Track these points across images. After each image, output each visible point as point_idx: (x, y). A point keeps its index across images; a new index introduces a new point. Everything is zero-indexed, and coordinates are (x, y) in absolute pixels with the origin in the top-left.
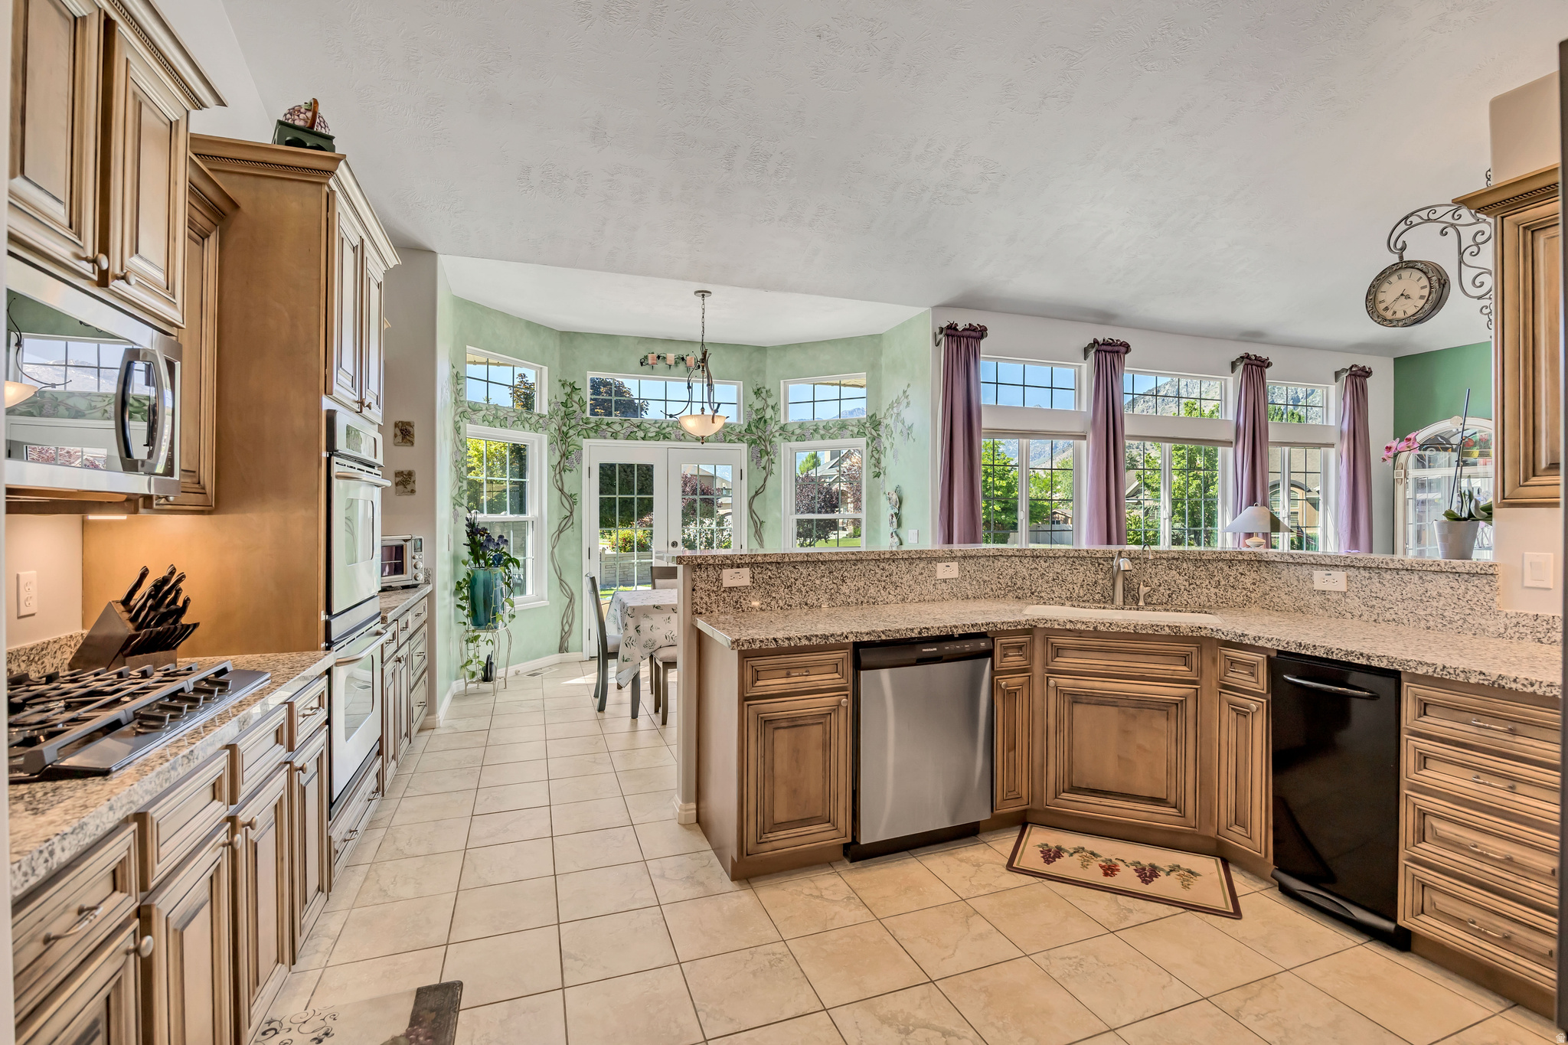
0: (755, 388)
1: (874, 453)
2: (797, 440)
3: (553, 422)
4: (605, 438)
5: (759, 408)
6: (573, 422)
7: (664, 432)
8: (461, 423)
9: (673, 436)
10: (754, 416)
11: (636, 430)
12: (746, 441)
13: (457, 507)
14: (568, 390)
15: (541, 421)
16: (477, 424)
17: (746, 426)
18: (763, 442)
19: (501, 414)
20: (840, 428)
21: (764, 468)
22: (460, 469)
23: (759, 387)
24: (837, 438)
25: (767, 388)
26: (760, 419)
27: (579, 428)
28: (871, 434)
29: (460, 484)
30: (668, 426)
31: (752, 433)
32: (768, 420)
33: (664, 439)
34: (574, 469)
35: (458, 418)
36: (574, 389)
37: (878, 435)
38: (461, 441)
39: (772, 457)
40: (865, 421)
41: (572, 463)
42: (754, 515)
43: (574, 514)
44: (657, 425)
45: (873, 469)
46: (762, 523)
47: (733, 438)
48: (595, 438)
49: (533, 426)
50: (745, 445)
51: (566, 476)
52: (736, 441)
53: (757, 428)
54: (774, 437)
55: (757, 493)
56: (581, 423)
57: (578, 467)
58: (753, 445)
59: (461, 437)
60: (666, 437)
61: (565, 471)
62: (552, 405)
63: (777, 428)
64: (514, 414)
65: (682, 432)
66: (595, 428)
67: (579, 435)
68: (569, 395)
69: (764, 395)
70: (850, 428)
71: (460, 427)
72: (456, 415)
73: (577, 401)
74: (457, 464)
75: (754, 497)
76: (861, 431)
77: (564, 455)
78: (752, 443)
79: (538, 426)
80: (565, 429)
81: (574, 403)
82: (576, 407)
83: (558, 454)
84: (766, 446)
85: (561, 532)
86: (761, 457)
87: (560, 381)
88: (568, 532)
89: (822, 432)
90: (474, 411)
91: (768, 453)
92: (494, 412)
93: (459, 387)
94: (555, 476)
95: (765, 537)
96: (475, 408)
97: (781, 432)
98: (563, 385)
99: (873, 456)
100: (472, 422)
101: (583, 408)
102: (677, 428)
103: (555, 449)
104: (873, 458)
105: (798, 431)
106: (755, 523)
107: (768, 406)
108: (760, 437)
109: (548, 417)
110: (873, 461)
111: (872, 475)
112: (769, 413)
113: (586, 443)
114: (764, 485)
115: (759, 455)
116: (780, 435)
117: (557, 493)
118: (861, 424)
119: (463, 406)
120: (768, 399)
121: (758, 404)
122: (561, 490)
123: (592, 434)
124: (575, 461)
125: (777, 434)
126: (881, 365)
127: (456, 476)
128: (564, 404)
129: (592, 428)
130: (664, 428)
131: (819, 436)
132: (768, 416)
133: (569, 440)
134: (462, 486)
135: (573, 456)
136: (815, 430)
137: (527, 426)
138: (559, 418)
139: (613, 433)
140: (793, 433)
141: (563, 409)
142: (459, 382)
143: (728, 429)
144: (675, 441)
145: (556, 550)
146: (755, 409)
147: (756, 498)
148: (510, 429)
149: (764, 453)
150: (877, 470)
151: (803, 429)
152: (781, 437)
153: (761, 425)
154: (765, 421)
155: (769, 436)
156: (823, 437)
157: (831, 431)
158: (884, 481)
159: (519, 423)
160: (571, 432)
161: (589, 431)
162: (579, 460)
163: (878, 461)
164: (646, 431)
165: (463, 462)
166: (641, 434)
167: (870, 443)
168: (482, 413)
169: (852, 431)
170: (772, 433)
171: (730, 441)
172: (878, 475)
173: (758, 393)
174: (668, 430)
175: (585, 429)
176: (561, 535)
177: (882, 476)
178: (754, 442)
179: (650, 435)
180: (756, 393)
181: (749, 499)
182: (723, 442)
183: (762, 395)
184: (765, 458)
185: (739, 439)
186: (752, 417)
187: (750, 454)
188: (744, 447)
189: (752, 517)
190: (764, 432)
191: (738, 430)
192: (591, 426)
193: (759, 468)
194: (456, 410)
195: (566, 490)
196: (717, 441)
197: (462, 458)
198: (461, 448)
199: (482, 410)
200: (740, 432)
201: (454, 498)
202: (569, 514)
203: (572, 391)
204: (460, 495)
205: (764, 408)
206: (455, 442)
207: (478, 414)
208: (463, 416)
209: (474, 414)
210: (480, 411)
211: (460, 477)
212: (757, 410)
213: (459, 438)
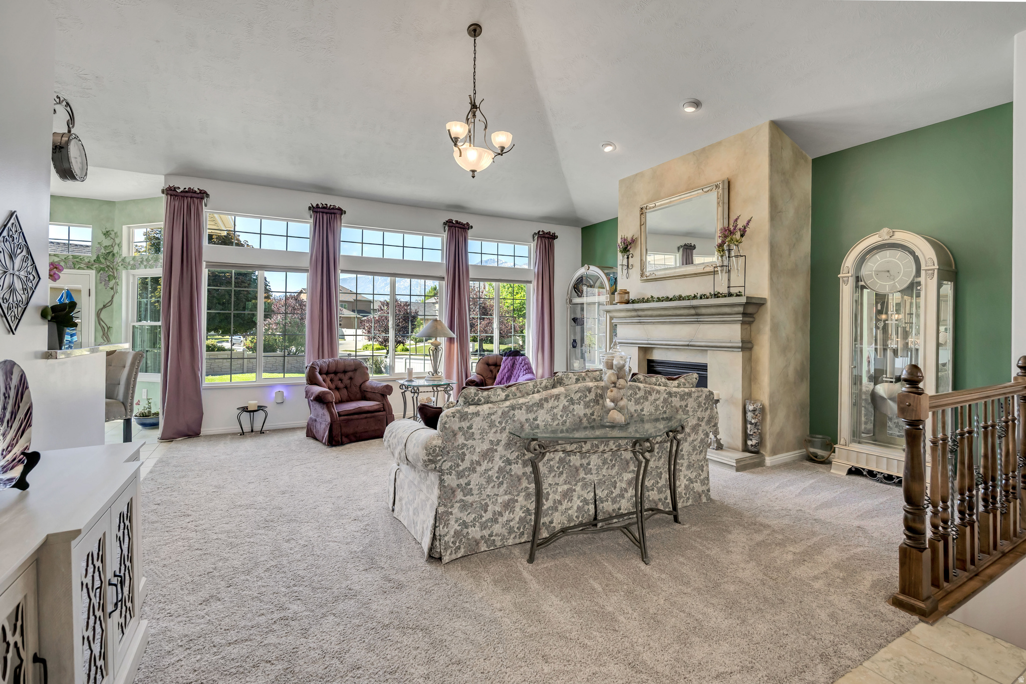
0: (104, 231)
2: (131, 269)
5: (108, 245)
10: (103, 251)
12: (94, 269)
17: (95, 258)
18: (111, 270)
21: (112, 288)
23: (108, 230)
24: (153, 267)
25: (115, 231)
26: (109, 253)
31: (100, 262)
32: (116, 254)
39: (117, 280)
42: (101, 322)
46: (109, 328)
47: (82, 265)
52: (85, 268)
53: (106, 259)
54: (118, 266)
55: (104, 307)
58: (102, 272)
63: (120, 260)
69: (112, 236)
75: (101, 309)
78: (99, 271)
84: (113, 273)
86: (109, 280)
89: (145, 263)
91: (115, 278)
95: (112, 338)
97: (123, 263)
105: (132, 262)
106: (103, 328)
107: (116, 244)
108: (108, 266)
112: (116, 250)
114: (111, 301)
115: (107, 279)
116: (122, 265)
120: (116, 239)
121: (107, 242)
125: (120, 264)
131: (144, 266)
132: (115, 251)
136: (141, 262)
140: (129, 263)
143: (77, 260)
146: (104, 246)
147: (104, 310)
149: (111, 278)
151: (135, 261)
153: (110, 257)
154: (113, 255)
155: (115, 265)
170: (117, 263)
171: (79, 268)
173: (107, 234)
178: (102, 269)
180: (104, 234)
181: (97, 310)
182: (73, 269)
183: (111, 236)
184: (114, 281)
185: (88, 267)
186: (101, 251)
187: (98, 278)
188: (93, 273)
189: (99, 324)
190: (113, 263)
191: (87, 261)
193: (108, 288)
196: (67, 267)
200: (89, 262)
205: (113, 245)
212: (106, 246)
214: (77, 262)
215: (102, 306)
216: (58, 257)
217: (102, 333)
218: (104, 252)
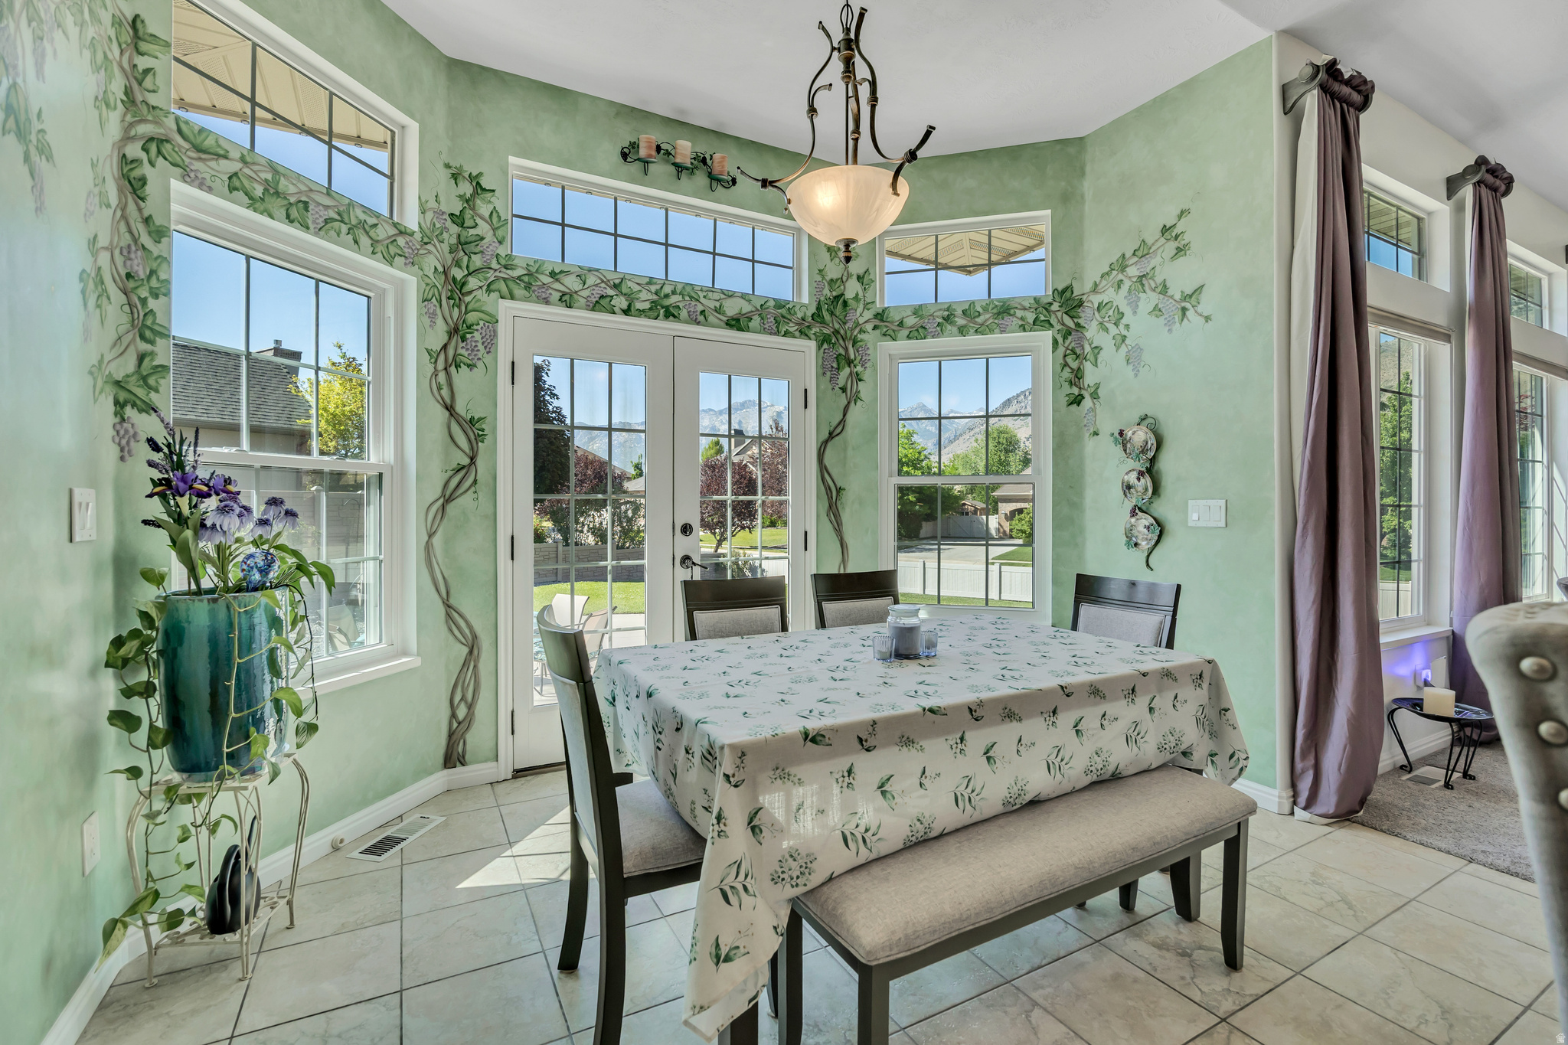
1: (1069, 360)
2: (909, 337)
3: (430, 252)
4: (547, 302)
5: (834, 278)
6: (477, 261)
7: (667, 302)
8: (148, 171)
9: (684, 314)
10: (826, 291)
11: (611, 292)
12: (813, 337)
13: (129, 412)
14: (467, 189)
15: (401, 241)
16: (210, 190)
17: (813, 309)
18: (841, 341)
19: (288, 187)
20: (999, 314)
21: (843, 389)
22: (144, 301)
24: (991, 331)
26: (837, 298)
27: (491, 276)
28: (1063, 324)
29: (144, 347)
30: (674, 292)
31: (823, 322)
32: (850, 302)
33: (666, 317)
34: (480, 364)
35: (136, 151)
36: (479, 189)
37: (1078, 325)
38: (147, 220)
39: (859, 369)
40: (1050, 299)
41: (474, 349)
42: (826, 475)
43: (479, 461)
44: (653, 288)
45: (1067, 389)
46: (839, 490)
47: (793, 327)
48: (526, 299)
49: (380, 248)
50: (812, 345)
51: (462, 378)
52: (797, 334)
53: (832, 314)
54: (862, 331)
55: (831, 436)
56: (494, 265)
57: (488, 359)
58: (825, 346)
59: (149, 209)
60: (670, 314)
61: (457, 366)
62: (429, 215)
63: (868, 315)
64: (327, 201)
65: (700, 308)
66: (526, 279)
67: (489, 290)
68: (468, 201)
70: (1019, 313)
71: (143, 181)
72: (128, 138)
73: (487, 215)
74: (131, 284)
75: (826, 442)
76: (1042, 318)
77: (456, 330)
78: (823, 341)
79: (393, 250)
80: (458, 274)
81: (479, 221)
82: (483, 228)
83: (441, 327)
84: (846, 350)
85: (447, 502)
86: (838, 369)
87: (447, 166)
88: (465, 501)
89: (961, 321)
90: (198, 149)
91: (849, 362)
92: (269, 176)
93: (143, 63)
94: (435, 374)
95: (846, 517)
96: (200, 143)
97: (877, 323)
98: (454, 177)
99: (1066, 365)
100: (187, 176)
101: (500, 233)
102: (691, 297)
103: (434, 314)
104: (1067, 370)
105: (911, 321)
106: (828, 489)
107: (849, 276)
108: (837, 332)
109: (418, 236)
110: (1067, 374)
111: (1064, 400)
112: (852, 289)
113: (506, 310)
114: (843, 422)
115: (835, 365)
116: (875, 328)
117: (441, 414)
118: (1041, 307)
119: (155, 123)
121: (834, 270)
122: (450, 408)
123: (519, 292)
124: (480, 347)
125: (869, 327)
126: (1083, 196)
127: (125, 319)
128: (458, 219)
129: (519, 278)
130: (667, 296)
131: (955, 330)
132: (849, 295)
133: (467, 299)
134: (152, 354)
135: (477, 336)
136: (947, 319)
137: (365, 241)
138: (446, 248)
139: (563, 294)
140: (901, 324)
141: (455, 229)
142: (144, 46)
143: (783, 311)
144: (686, 322)
145: (437, 540)
146: (828, 278)
147: (830, 444)
148: (318, 231)
149: (844, 362)
150: (1076, 391)
151: (921, 317)
152: (878, 332)
153: (839, 310)
154: (845, 303)
155: (852, 330)
156: (962, 331)
157: (980, 320)
158: (1093, 410)
159: (344, 228)
160: (473, 282)
161: (511, 284)
162: (490, 344)
163: (1078, 374)
164: (631, 298)
165: (154, 283)
166: (621, 302)
167: (1060, 340)
168: (227, 166)
169: (1022, 319)
170: (858, 324)
171: (786, 334)
172: (1077, 400)
174: (673, 299)
175: (505, 280)
176: (450, 507)
177: (1087, 402)
178: (826, 339)
179: (639, 306)
181: (819, 445)
182: (775, 334)
184: (847, 370)
185: (801, 332)
186: (824, 293)
187: (821, 361)
188: (810, 347)
189: (823, 479)
190: (845, 323)
191: (800, 315)
192: (516, 273)
193: (837, 388)
194: (132, 125)
195: (460, 408)
196: (764, 331)
197: (152, 272)
198: (145, 240)
199: (226, 157)
200: (803, 319)
201: (117, 383)
202: (466, 461)
203: (475, 194)
204: (144, 379)
205: (844, 279)
206: (124, 217)
207: (212, 164)
208: (159, 152)
209: (200, 159)
210: (219, 156)
211: (144, 325)
212: (832, 280)
213: (140, 210)
214: (783, 316)
215: (827, 434)
216: (749, 301)
217: (827, 504)
218: (829, 294)
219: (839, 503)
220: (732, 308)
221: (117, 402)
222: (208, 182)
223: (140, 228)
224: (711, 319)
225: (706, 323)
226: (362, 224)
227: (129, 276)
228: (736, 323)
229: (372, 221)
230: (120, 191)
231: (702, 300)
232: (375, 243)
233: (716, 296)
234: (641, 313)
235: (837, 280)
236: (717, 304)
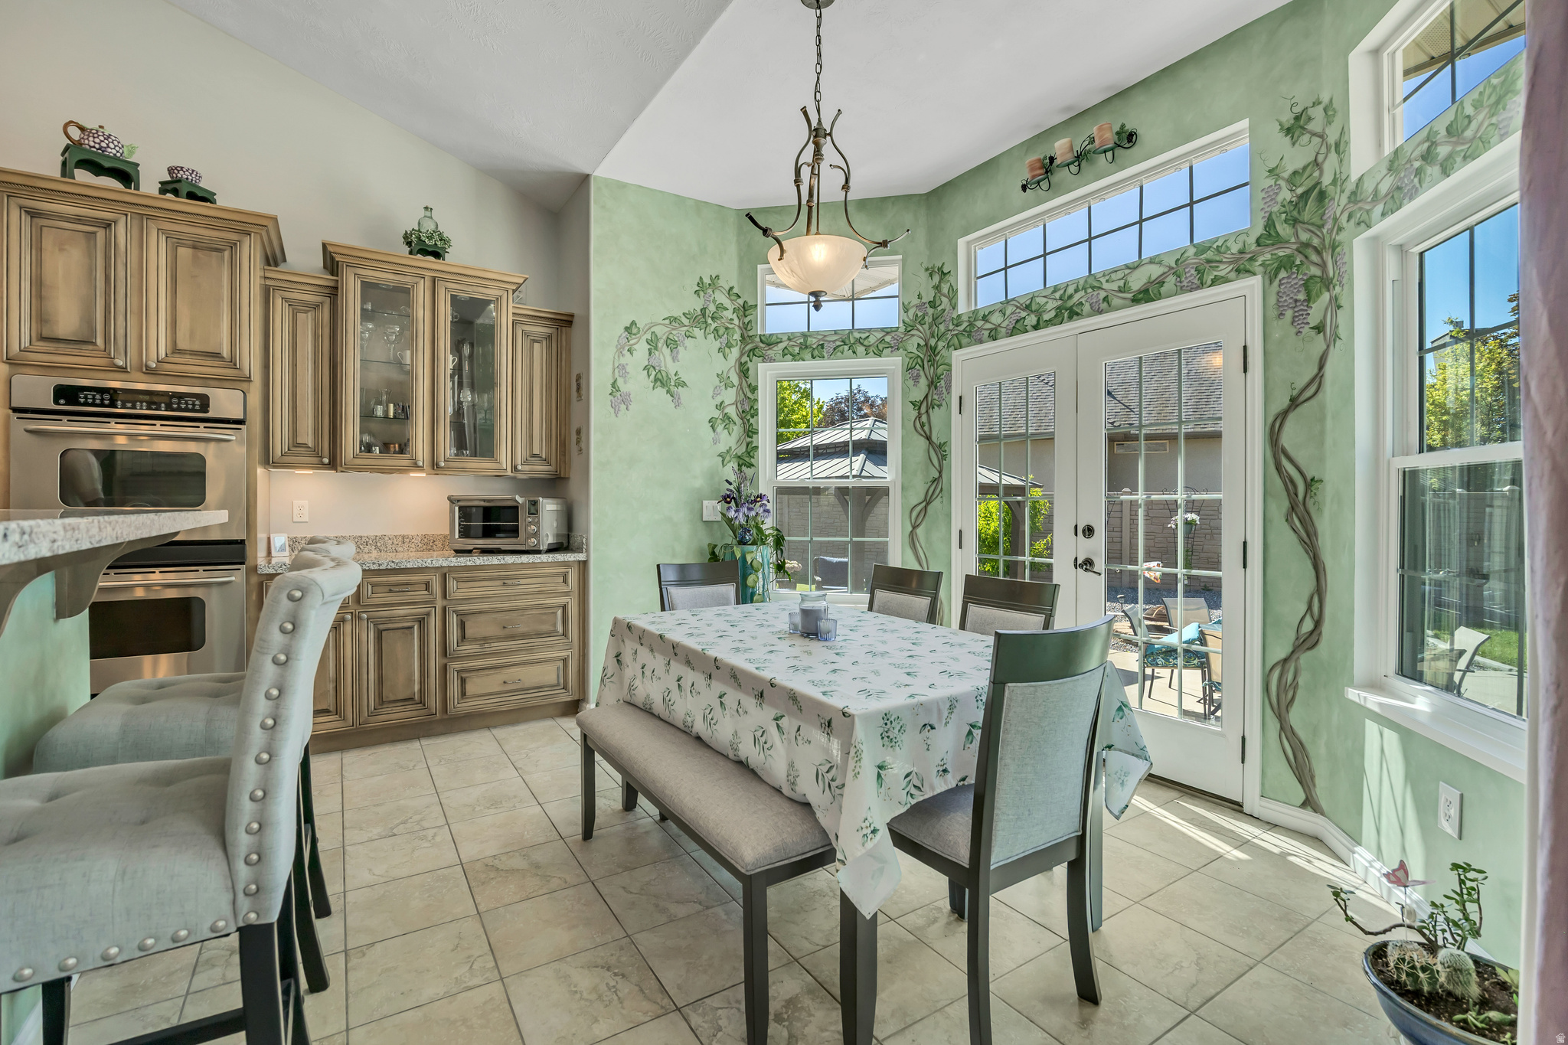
0: (1287, 118)
2: (1382, 215)
3: (913, 335)
4: (981, 342)
5: (1299, 165)
6: (942, 328)
7: (1070, 303)
8: (750, 364)
9: (1087, 308)
10: (1284, 194)
11: (1024, 314)
12: (1259, 269)
14: (936, 278)
15: (888, 339)
16: (775, 361)
17: (1259, 230)
18: (1314, 257)
19: (812, 341)
20: (1498, 102)
21: (1319, 329)
22: (748, 420)
23: (1298, 110)
24: (1487, 146)
25: (1325, 98)
26: (1306, 195)
27: (949, 336)
29: (749, 440)
30: (1076, 291)
31: (1278, 241)
32: (1331, 190)
33: (1070, 318)
34: (944, 403)
35: (745, 358)
36: (943, 274)
38: (749, 386)
39: (1338, 288)
41: (941, 393)
42: (1285, 462)
43: (944, 475)
44: (1057, 295)
46: (1310, 483)
47: (1223, 270)
48: (969, 345)
49: (871, 349)
50: (1259, 281)
51: (935, 415)
52: (1233, 275)
53: (1296, 222)
54: (1339, 229)
55: (1295, 403)
56: (951, 327)
57: (947, 398)
58: (1283, 274)
59: (750, 380)
60: (1074, 314)
61: (933, 408)
62: (911, 312)
63: (1344, 200)
64: (835, 338)
65: (1103, 294)
66: (968, 329)
67: (948, 347)
68: (937, 288)
69: (1315, 126)
71: (748, 369)
72: (742, 355)
73: (947, 292)
74: (744, 415)
75: (1284, 415)
77: (932, 382)
79: (881, 347)
80: (932, 342)
81: (943, 298)
82: (945, 302)
83: (923, 382)
84: (1323, 266)
85: (928, 504)
86: (1308, 300)
87: (928, 269)
88: (935, 504)
89: (1444, 150)
90: (770, 345)
91: (1328, 284)
92: (802, 340)
93: (746, 320)
94: (919, 416)
96: (769, 342)
97: (1352, 209)
98: (931, 275)
100: (765, 359)
101: (953, 301)
102: (1093, 288)
103: (918, 376)
106: (1289, 484)
107: (1324, 151)
108: (1304, 247)
109: (902, 329)
112: (1329, 170)
113: (957, 358)
114: (1318, 378)
115: (1301, 297)
116: (1351, 217)
117: (922, 442)
119: (752, 342)
120: (1327, 131)
121: (1296, 157)
122: (928, 438)
123: (965, 341)
124: (944, 390)
125: (1344, 218)
127: (742, 430)
128: (932, 304)
129: (964, 330)
130: (1070, 297)
131: (1436, 171)
132: (1327, 179)
133: (938, 358)
134: (751, 442)
135: (942, 382)
136: (1427, 157)
137: (860, 349)
138: (926, 327)
139: (991, 330)
140: (1375, 197)
141: (930, 311)
142: (747, 313)
143: (1209, 255)
144: (1089, 316)
145: (920, 531)
146: (1286, 175)
147: (1291, 416)
148: (829, 359)
149: (1316, 287)
151: (1397, 170)
152: (1352, 222)
153: (1309, 212)
154: (1322, 195)
155: (1329, 232)
156: (1445, 168)
157: (1468, 133)
159: (846, 348)
160: (941, 344)
161: (960, 337)
162: (948, 388)
164: (1039, 313)
165: (752, 411)
166: (1032, 320)
168: (782, 346)
170: (1335, 219)
171: (1215, 282)
173: (1295, 128)
174: (1076, 297)
175: (956, 335)
176: (929, 508)
178: (1286, 263)
179: (1046, 317)
180: (1289, 131)
181: (1270, 420)
182: (1198, 288)
183: (1310, 127)
184: (1325, 297)
185: (1238, 271)
186: (1280, 198)
187: (1272, 300)
188: (1253, 285)
189: (1279, 467)
190: (1320, 227)
191: (1235, 249)
192: (961, 328)
193: (1306, 330)
194: (743, 348)
195: (934, 438)
196: (1182, 289)
197: (752, 407)
198: (749, 394)
199: (781, 342)
200: (1241, 252)
201: (739, 457)
202: (937, 475)
203: (941, 279)
204: (749, 453)
205: (1320, 158)
206: (741, 388)
207: (775, 348)
208: (754, 354)
209: (770, 349)
210: (778, 343)
211: (749, 431)
212: (1295, 173)
213: (747, 382)
214: (1208, 261)
215: (1286, 402)
216: (1160, 263)
217: (1286, 504)
218: (1289, 196)
219: (1310, 503)
220: (1137, 282)
221: (739, 465)
222: (774, 358)
223: (747, 390)
224: (1115, 302)
225: (1111, 308)
226: (859, 341)
227: (743, 412)
228: (1144, 296)
229: (864, 336)
230: (740, 378)
231: (1105, 286)
232: (867, 347)
233: (1120, 275)
234: (1050, 323)
235: (1305, 168)
236: (1121, 283)
